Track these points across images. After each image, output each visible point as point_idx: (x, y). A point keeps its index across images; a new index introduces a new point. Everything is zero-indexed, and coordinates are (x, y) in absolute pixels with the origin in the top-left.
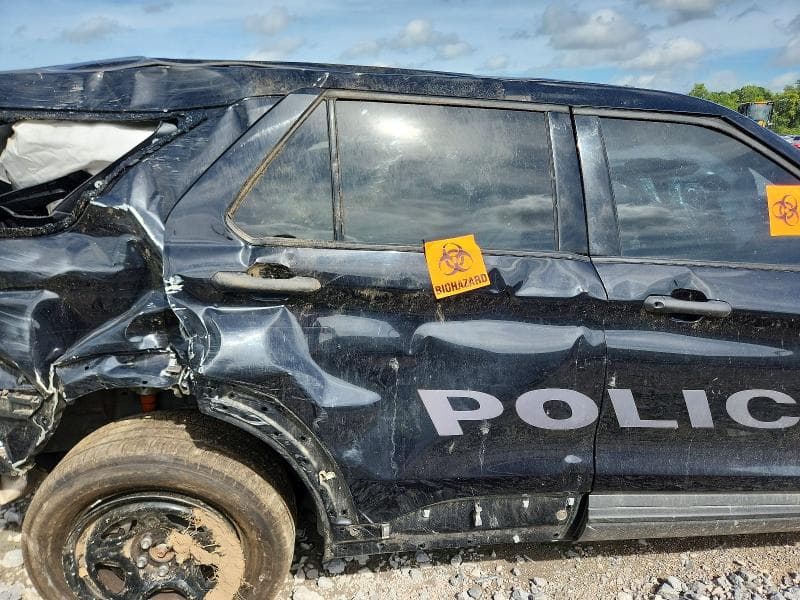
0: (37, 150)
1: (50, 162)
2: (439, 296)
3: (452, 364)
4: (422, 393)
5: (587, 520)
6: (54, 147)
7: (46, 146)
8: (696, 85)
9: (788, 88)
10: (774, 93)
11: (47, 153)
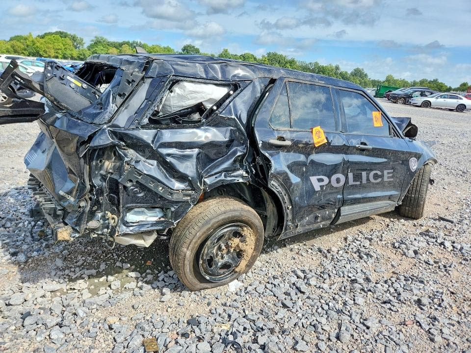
0: (192, 93)
1: (195, 98)
2: (316, 146)
3: (317, 168)
4: (310, 177)
5: (340, 215)
6: (198, 93)
7: (195, 92)
8: (224, 49)
9: (263, 56)
10: (258, 58)
11: (194, 95)
